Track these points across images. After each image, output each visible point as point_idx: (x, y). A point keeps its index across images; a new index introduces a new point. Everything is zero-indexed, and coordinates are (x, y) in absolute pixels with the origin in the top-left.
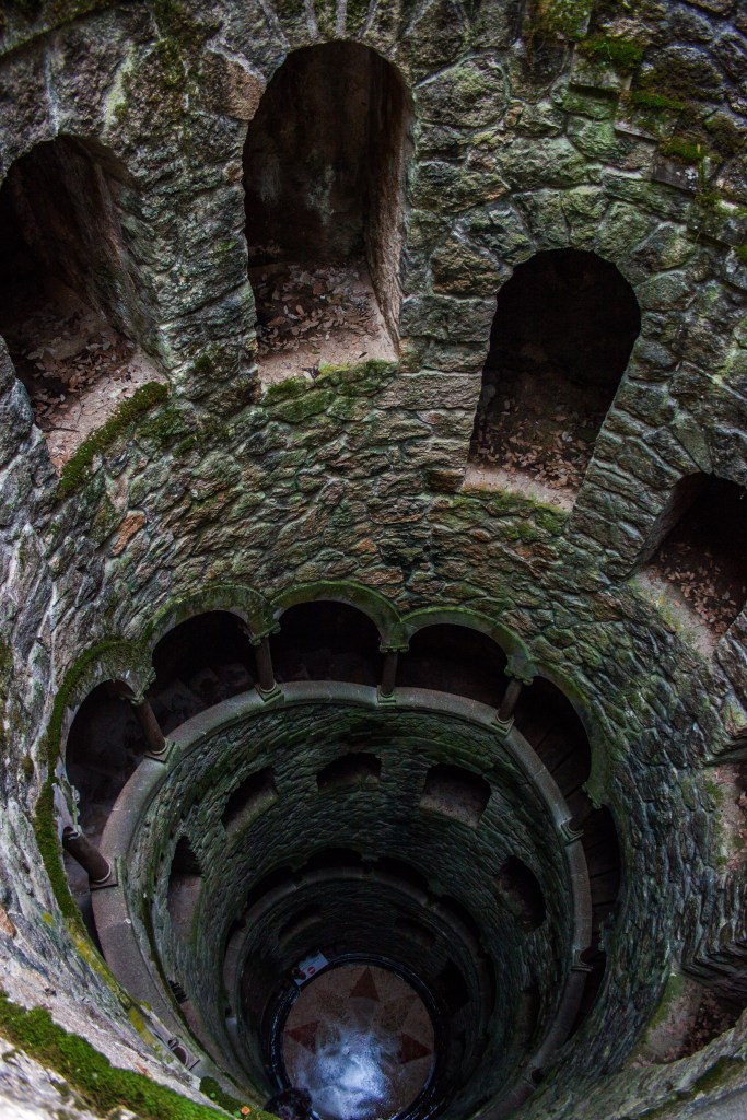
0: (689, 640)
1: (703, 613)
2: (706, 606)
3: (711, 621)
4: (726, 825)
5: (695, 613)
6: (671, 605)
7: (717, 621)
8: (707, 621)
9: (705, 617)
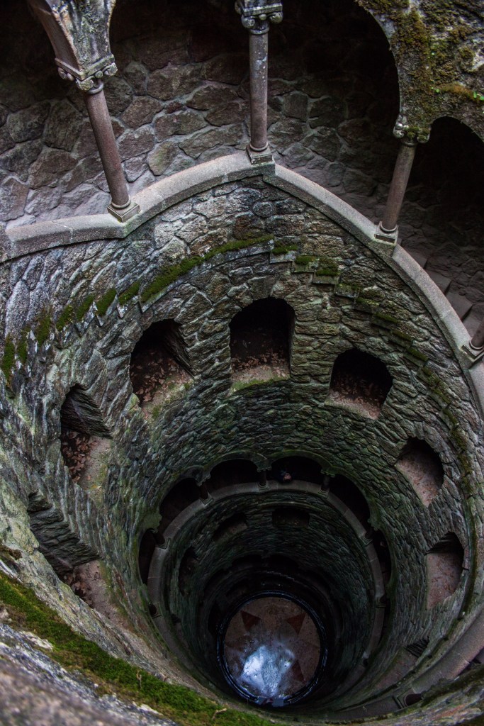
0: (107, 455)
1: (83, 462)
2: (76, 464)
3: (83, 455)
4: (168, 396)
5: (86, 466)
6: (93, 480)
7: (81, 452)
8: (86, 456)
9: (84, 460)
